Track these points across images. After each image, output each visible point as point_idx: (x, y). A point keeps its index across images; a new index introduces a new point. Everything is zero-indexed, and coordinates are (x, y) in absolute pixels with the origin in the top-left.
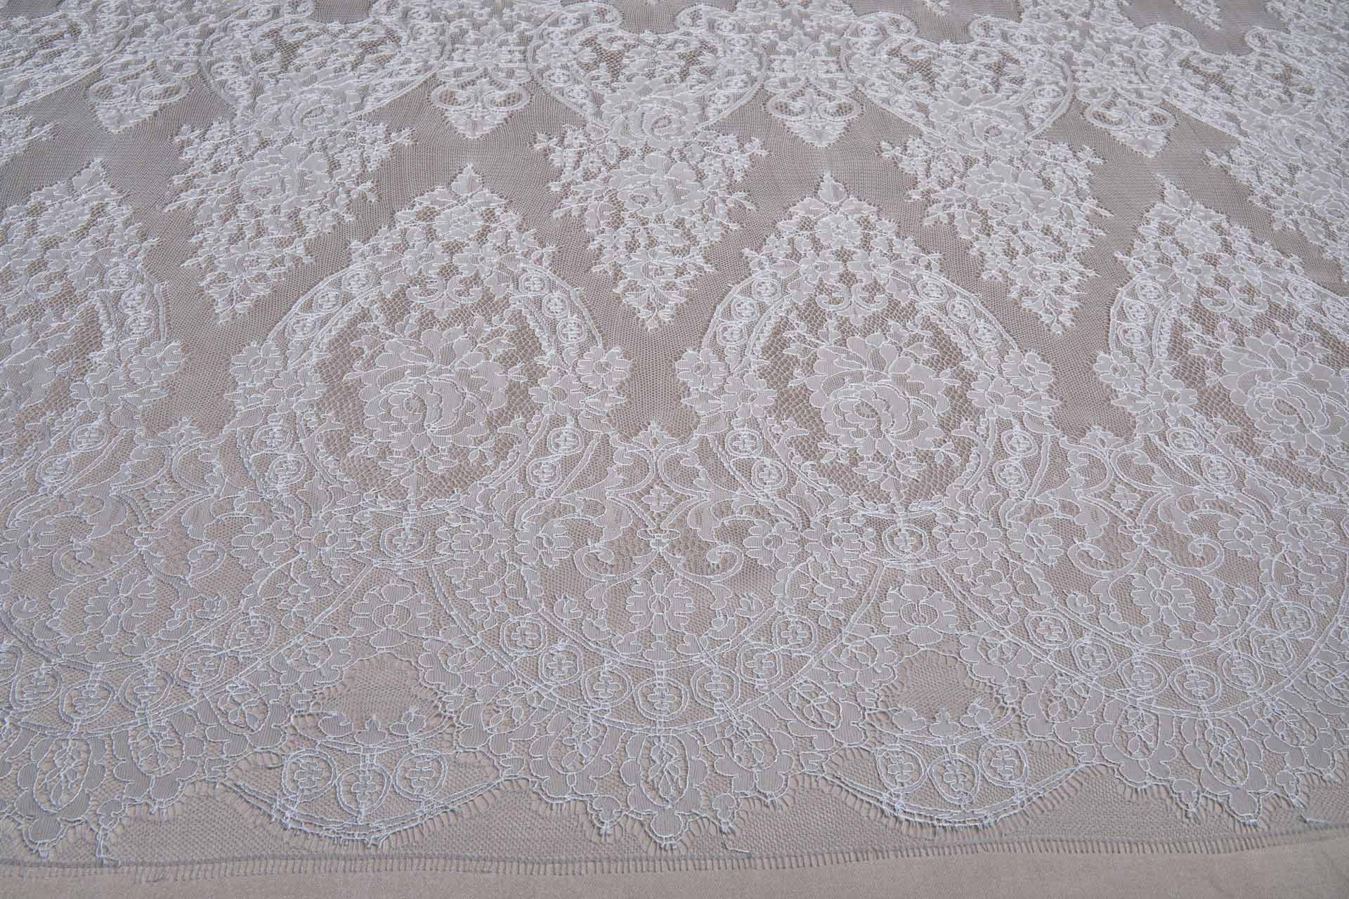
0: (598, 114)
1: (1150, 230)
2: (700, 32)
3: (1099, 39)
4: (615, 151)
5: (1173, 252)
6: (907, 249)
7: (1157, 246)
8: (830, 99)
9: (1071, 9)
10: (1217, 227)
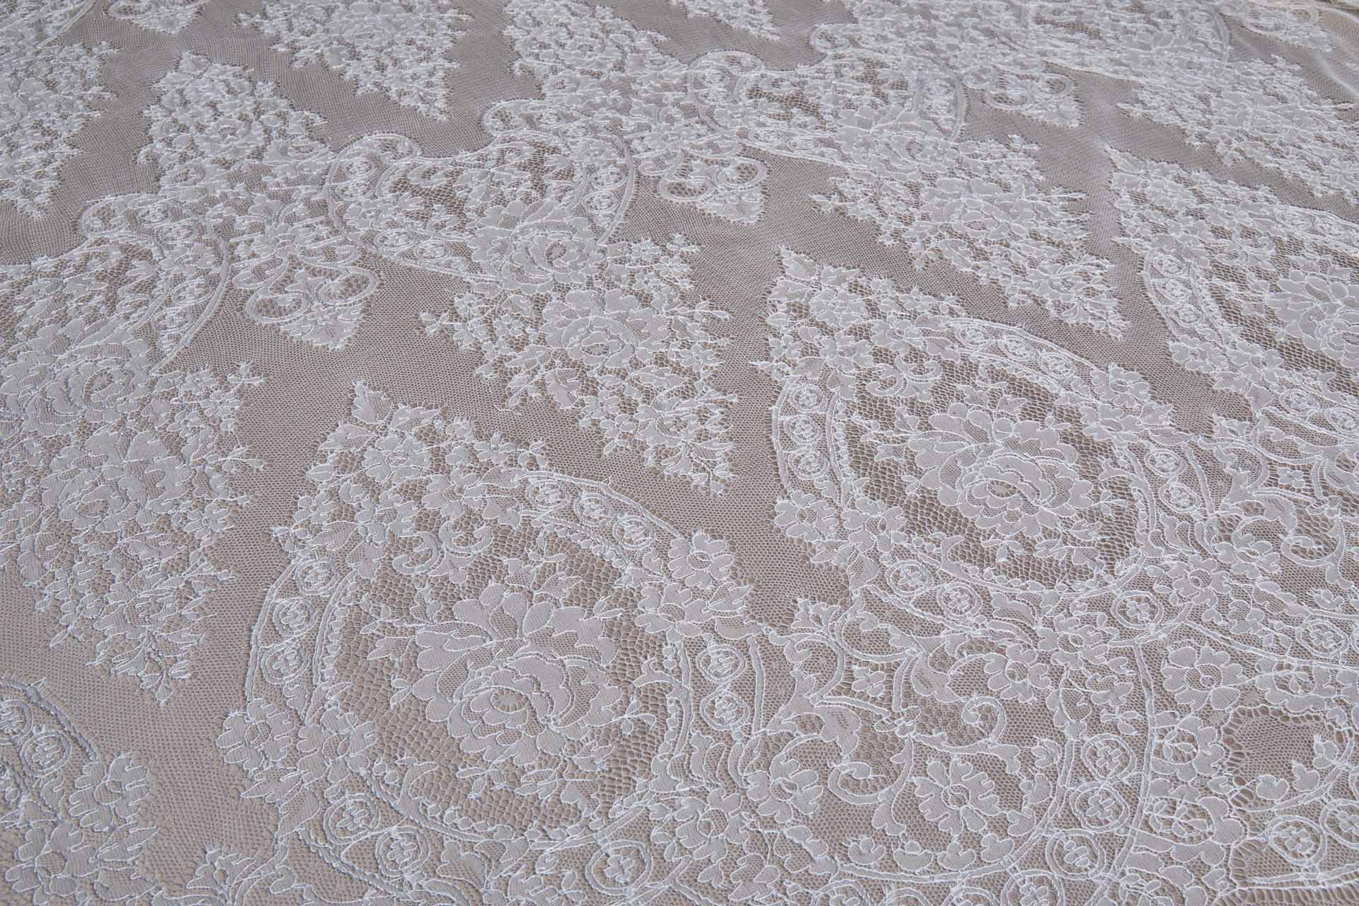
1: (778, 318)
2: (121, 234)
3: (646, 92)
4: (39, 450)
5: (817, 338)
6: (496, 450)
7: (795, 336)
8: (331, 275)
9: (600, 65)
10: (854, 288)
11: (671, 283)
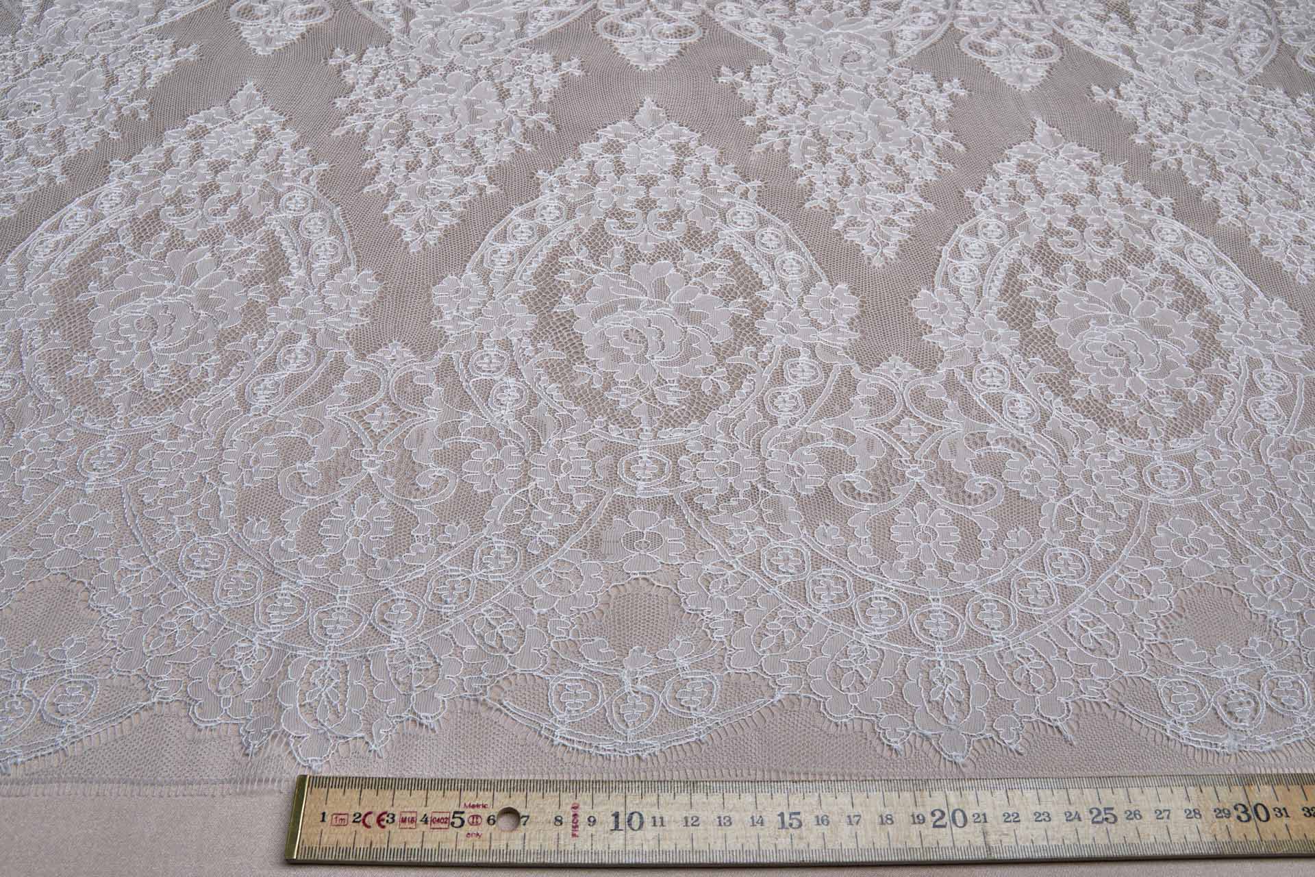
0: (406, 31)
1: (1008, 167)
4: (417, 70)
5: (1027, 190)
6: (725, 176)
7: (1012, 184)
8: (670, 20)
10: (1087, 168)
11: (932, 112)
